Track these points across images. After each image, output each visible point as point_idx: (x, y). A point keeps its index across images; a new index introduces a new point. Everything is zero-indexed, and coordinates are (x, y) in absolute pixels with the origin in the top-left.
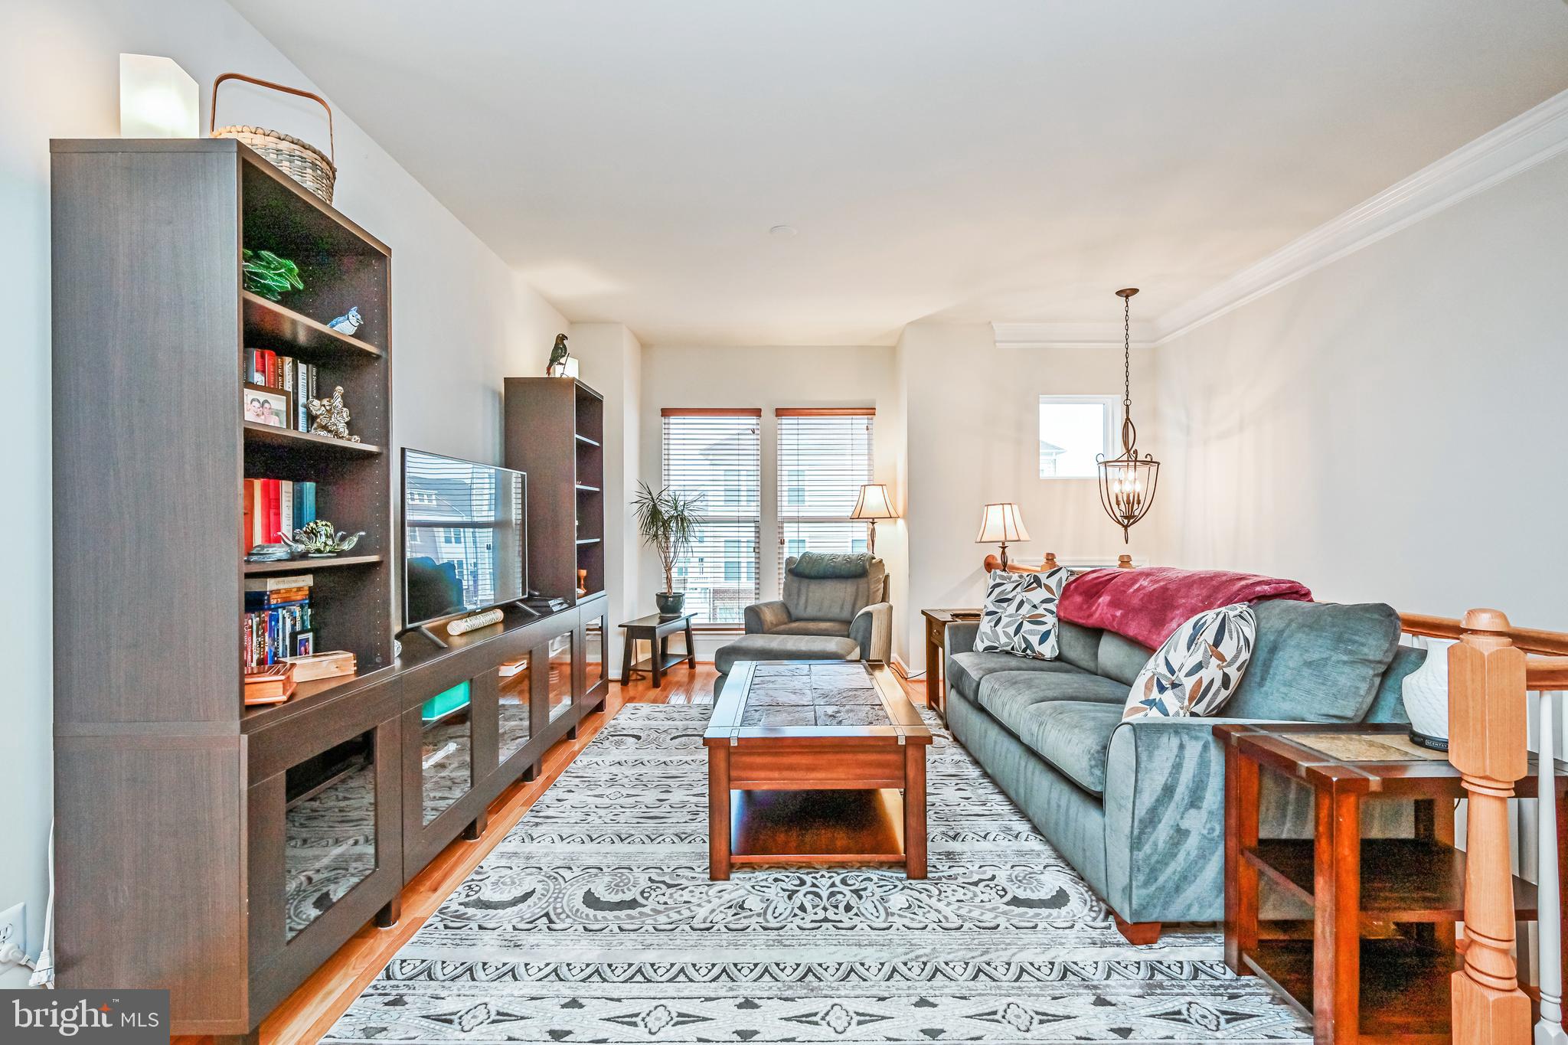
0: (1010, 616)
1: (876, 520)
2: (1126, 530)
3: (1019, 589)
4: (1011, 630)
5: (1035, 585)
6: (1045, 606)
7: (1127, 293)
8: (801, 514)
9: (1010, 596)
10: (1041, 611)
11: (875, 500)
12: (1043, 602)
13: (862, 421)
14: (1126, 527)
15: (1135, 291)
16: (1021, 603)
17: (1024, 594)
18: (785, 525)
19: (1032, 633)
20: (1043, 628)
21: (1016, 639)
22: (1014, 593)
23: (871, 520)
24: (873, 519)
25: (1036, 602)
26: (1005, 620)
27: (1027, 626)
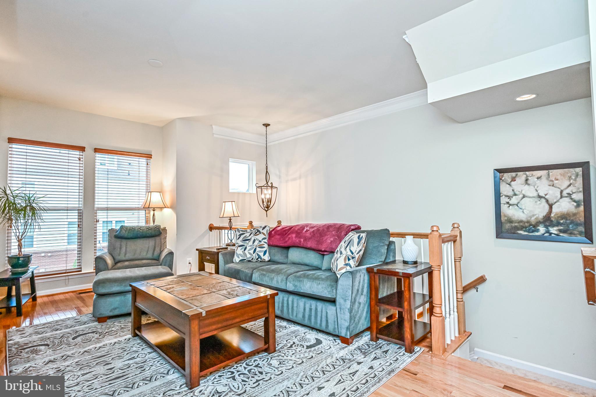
0: (250, 246)
1: (155, 209)
2: (267, 212)
3: (252, 235)
4: (252, 252)
5: (258, 233)
6: (264, 241)
7: (266, 125)
8: (109, 206)
9: (249, 238)
10: (262, 243)
11: (156, 199)
12: (263, 239)
13: (143, 161)
14: (266, 211)
15: (269, 125)
16: (254, 241)
17: (255, 237)
18: (98, 211)
19: (260, 251)
20: (264, 249)
21: (254, 255)
22: (250, 237)
23: (153, 209)
24: (154, 208)
25: (260, 239)
26: (248, 248)
27: (258, 249)
